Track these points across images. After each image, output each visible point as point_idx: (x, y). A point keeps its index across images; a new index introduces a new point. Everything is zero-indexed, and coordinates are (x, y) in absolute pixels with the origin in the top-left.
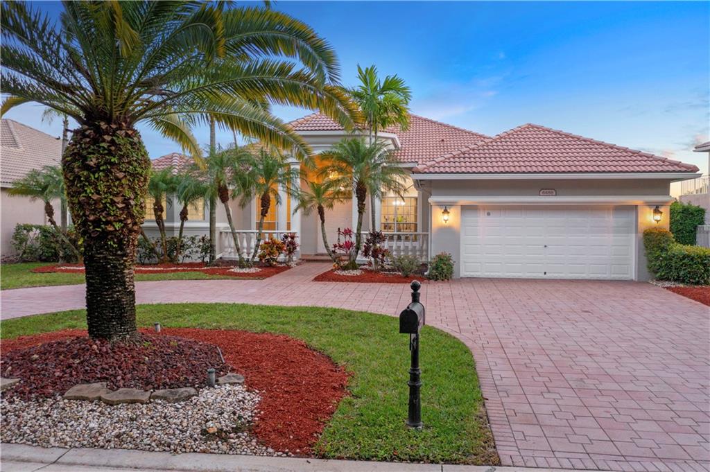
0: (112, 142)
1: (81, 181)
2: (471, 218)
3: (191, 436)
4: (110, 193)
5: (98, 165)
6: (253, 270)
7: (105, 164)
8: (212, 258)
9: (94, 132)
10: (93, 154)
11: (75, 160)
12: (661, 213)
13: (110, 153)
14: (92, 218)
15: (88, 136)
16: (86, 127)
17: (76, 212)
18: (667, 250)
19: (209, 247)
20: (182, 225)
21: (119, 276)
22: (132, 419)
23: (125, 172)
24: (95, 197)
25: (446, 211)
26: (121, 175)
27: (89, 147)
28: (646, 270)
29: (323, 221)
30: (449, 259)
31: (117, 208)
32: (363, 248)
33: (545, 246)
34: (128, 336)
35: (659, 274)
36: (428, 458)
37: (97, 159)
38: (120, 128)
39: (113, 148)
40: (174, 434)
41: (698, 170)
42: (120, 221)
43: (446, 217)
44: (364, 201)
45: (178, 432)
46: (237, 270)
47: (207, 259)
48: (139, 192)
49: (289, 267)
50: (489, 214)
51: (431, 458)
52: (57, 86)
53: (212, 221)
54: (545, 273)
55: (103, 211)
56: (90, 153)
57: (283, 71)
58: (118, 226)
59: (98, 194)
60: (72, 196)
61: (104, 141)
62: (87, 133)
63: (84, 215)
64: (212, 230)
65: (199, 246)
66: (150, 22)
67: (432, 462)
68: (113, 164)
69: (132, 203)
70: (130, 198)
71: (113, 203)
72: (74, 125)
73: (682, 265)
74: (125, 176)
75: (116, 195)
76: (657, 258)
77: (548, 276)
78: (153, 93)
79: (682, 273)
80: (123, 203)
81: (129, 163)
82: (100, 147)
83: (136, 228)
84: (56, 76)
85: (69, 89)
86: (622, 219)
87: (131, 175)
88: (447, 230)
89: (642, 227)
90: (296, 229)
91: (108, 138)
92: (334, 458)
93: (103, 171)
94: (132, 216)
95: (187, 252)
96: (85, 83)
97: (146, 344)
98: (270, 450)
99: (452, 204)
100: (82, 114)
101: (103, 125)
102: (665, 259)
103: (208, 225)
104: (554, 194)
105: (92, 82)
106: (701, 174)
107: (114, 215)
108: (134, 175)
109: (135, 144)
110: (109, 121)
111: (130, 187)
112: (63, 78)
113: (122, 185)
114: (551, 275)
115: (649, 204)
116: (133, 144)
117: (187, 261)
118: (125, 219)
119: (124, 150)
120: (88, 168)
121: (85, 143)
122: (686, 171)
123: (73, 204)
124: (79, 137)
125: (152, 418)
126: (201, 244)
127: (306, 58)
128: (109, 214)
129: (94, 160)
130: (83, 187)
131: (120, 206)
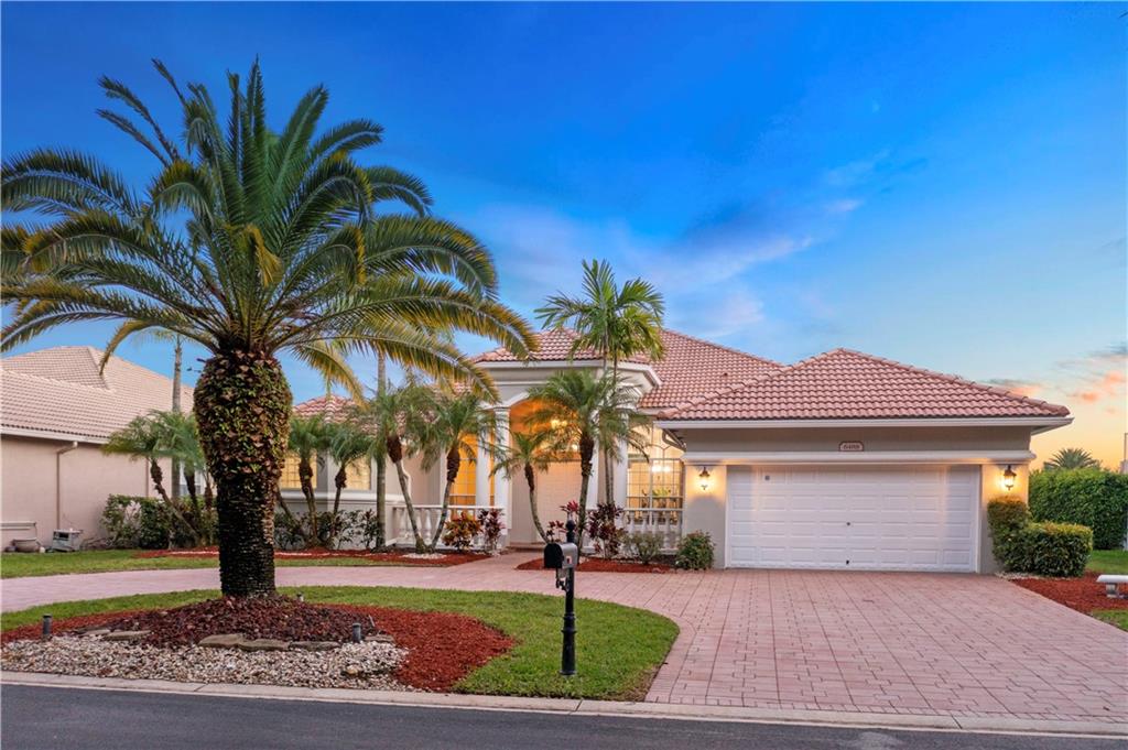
0: (250, 373)
1: (215, 417)
2: (741, 482)
3: (331, 676)
4: (247, 430)
5: (234, 399)
6: (434, 556)
7: (242, 397)
8: (381, 541)
9: (230, 361)
10: (229, 386)
11: (208, 394)
12: (1014, 475)
13: (247, 386)
14: (227, 458)
15: (223, 367)
16: (221, 356)
17: (209, 453)
18: (1018, 528)
19: (375, 527)
20: (338, 495)
21: (256, 525)
22: (270, 663)
23: (263, 407)
24: (231, 435)
25: (705, 474)
26: (259, 410)
27: (224, 379)
28: (992, 556)
29: (532, 488)
30: (707, 540)
31: (255, 447)
32: (588, 526)
33: (849, 524)
34: (266, 595)
35: (1007, 563)
36: (570, 694)
37: (233, 392)
38: (258, 357)
39: (250, 380)
40: (313, 674)
41: (1068, 413)
42: (258, 463)
43: (704, 481)
44: (590, 459)
45: (317, 673)
46: (414, 556)
47: (373, 544)
48: (279, 431)
49: (489, 556)
50: (767, 478)
51: (573, 694)
52: (188, 310)
53: (380, 490)
54: (848, 562)
55: (239, 451)
56: (225, 386)
57: (440, 291)
58: (255, 468)
59: (234, 431)
60: (206, 434)
61: (240, 371)
62: (222, 363)
63: (218, 455)
64: (380, 503)
65: (362, 526)
66: (290, 239)
67: (573, 698)
68: (250, 398)
69: (272, 442)
70: (269, 437)
71: (250, 442)
72: (208, 354)
73: (1037, 549)
74: (263, 412)
75: (254, 433)
76: (1004, 540)
77: (853, 566)
78: (295, 317)
79: (1037, 560)
80: (261, 442)
81: (268, 397)
82: (236, 379)
83: (275, 472)
84: (188, 299)
85: (201, 314)
86: (962, 483)
87: (270, 410)
88: (706, 501)
89: (988, 496)
90: (503, 503)
91: (244, 368)
92: (473, 693)
93: (240, 405)
94: (272, 459)
95: (345, 534)
96: (219, 307)
97: (286, 604)
98: (410, 687)
99: (713, 464)
100: (214, 340)
101: (240, 354)
102: (1015, 540)
103: (374, 497)
104: (861, 448)
105: (227, 306)
106: (1071, 420)
107: (251, 456)
108: (274, 411)
109: (275, 375)
110: (246, 350)
111: (269, 425)
112: (194, 300)
113: (260, 422)
114: (855, 565)
115: (999, 463)
116: (272, 376)
117: (346, 546)
118: (264, 461)
119: (263, 382)
120: (222, 402)
121: (220, 374)
122: (1049, 415)
123: (206, 443)
124: (213, 368)
125: (291, 662)
126: (365, 522)
127: (464, 275)
128: (246, 455)
129: (230, 393)
130: (217, 423)
131: (258, 445)
